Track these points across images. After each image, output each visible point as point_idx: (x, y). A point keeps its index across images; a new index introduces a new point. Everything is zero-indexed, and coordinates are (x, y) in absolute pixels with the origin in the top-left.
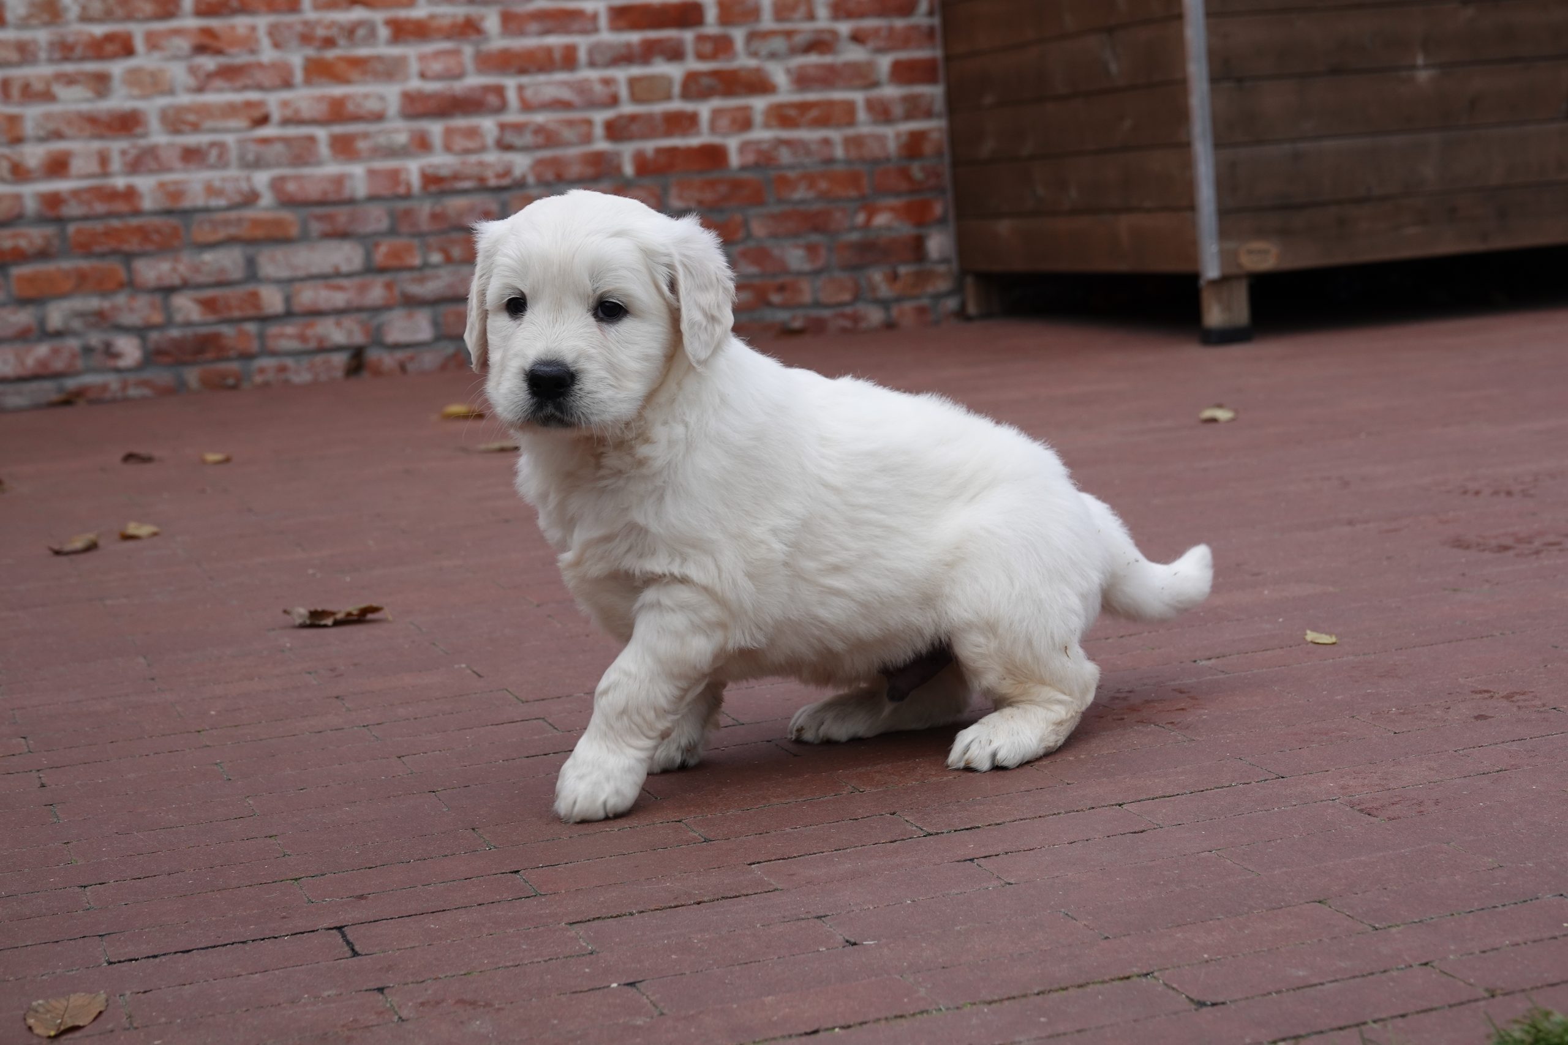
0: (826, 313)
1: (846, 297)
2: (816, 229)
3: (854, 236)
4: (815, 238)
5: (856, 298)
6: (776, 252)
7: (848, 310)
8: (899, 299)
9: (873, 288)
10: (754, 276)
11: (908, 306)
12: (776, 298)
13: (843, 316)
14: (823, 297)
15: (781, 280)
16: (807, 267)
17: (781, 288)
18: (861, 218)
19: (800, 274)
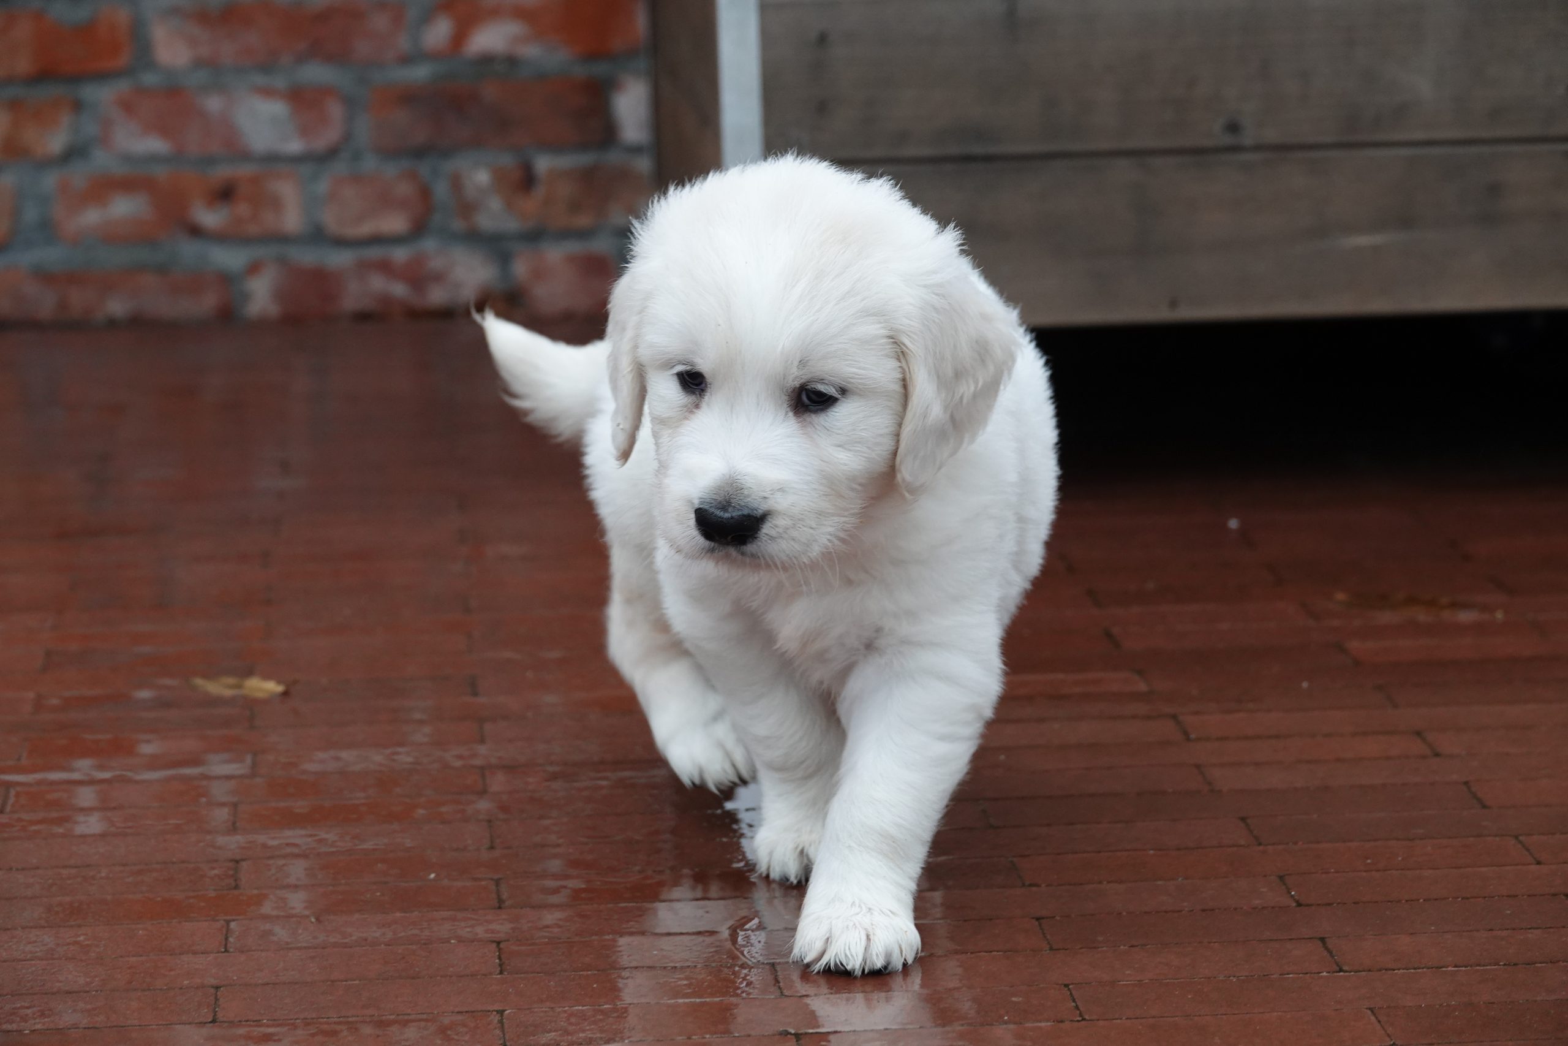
0: (339, 259)
1: (395, 223)
2: (317, 51)
3: (420, 73)
4: (316, 73)
5: (419, 229)
6: (213, 104)
7: (400, 255)
8: (534, 236)
9: (467, 208)
10: (154, 159)
11: (555, 254)
12: (210, 218)
13: (385, 267)
14: (331, 219)
15: (222, 172)
16: (295, 146)
17: (225, 194)
18: (439, 32)
19: (273, 159)
